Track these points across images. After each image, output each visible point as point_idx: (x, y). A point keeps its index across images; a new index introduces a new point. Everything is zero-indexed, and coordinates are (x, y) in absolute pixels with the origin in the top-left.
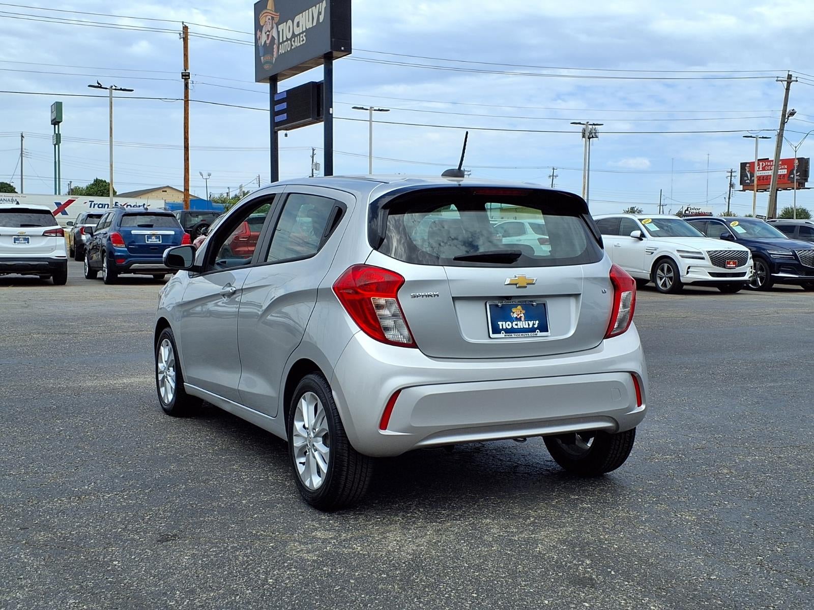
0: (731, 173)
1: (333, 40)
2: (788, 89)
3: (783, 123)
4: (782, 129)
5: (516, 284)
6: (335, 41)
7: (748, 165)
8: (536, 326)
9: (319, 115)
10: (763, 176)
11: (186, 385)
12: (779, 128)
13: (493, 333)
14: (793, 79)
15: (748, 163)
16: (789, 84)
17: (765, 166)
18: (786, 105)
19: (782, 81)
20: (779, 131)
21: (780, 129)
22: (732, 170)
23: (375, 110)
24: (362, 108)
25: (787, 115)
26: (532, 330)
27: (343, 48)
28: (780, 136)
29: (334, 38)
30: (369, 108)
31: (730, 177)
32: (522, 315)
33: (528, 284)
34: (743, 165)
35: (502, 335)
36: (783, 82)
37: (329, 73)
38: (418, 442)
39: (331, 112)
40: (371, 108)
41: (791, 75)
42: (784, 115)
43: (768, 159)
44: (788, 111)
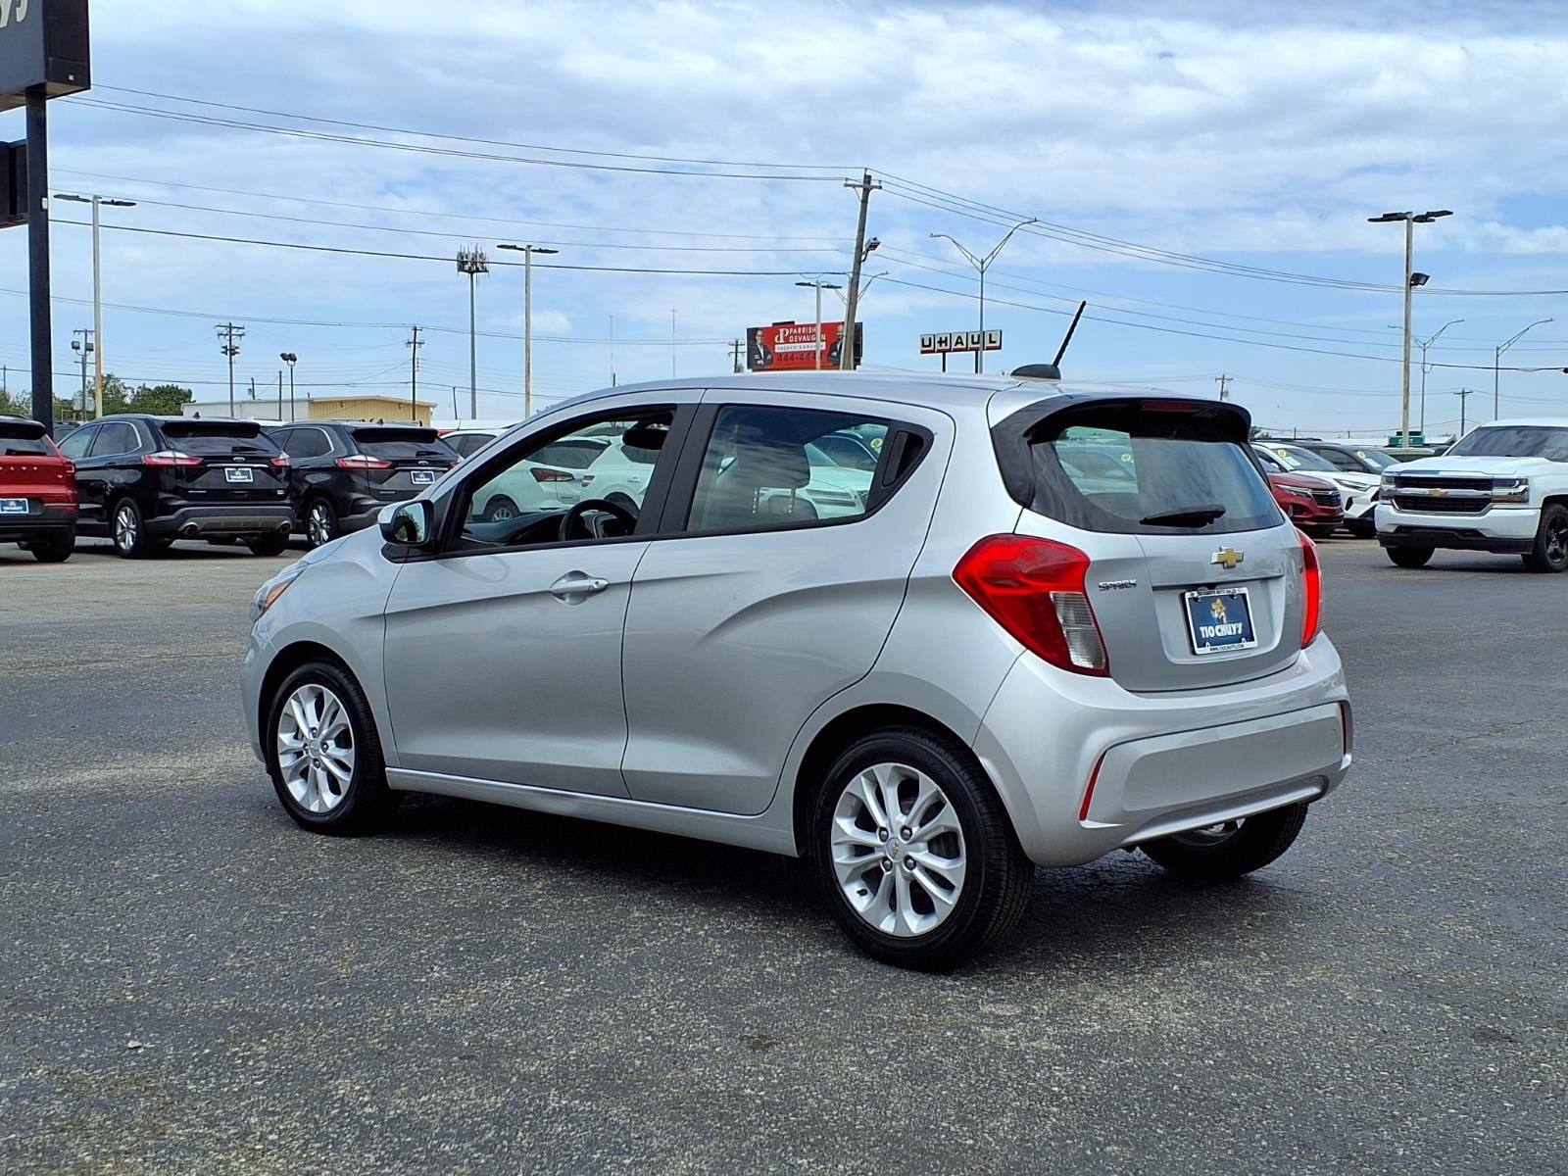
0: (737, 346)
1: (51, 59)
2: (865, 201)
3: (858, 262)
4: (857, 273)
5: (1223, 563)
6: (53, 61)
7: (759, 333)
8: (1240, 632)
9: (13, 211)
10: (787, 354)
11: (389, 771)
12: (852, 270)
13: (1199, 647)
14: (873, 183)
15: (761, 329)
16: (866, 192)
17: (789, 335)
18: (862, 230)
19: (854, 186)
20: (851, 275)
21: (853, 272)
22: (737, 342)
23: (103, 203)
24: (77, 198)
25: (864, 248)
26: (1237, 639)
27: (71, 78)
28: (854, 284)
29: (52, 56)
30: (91, 199)
31: (734, 355)
32: (1223, 614)
33: (1237, 561)
34: (752, 333)
35: (1207, 650)
36: (857, 189)
37: (37, 125)
38: (1125, 838)
39: (44, 207)
40: (96, 197)
41: (870, 177)
42: (859, 247)
43: (793, 323)
44: (865, 240)
